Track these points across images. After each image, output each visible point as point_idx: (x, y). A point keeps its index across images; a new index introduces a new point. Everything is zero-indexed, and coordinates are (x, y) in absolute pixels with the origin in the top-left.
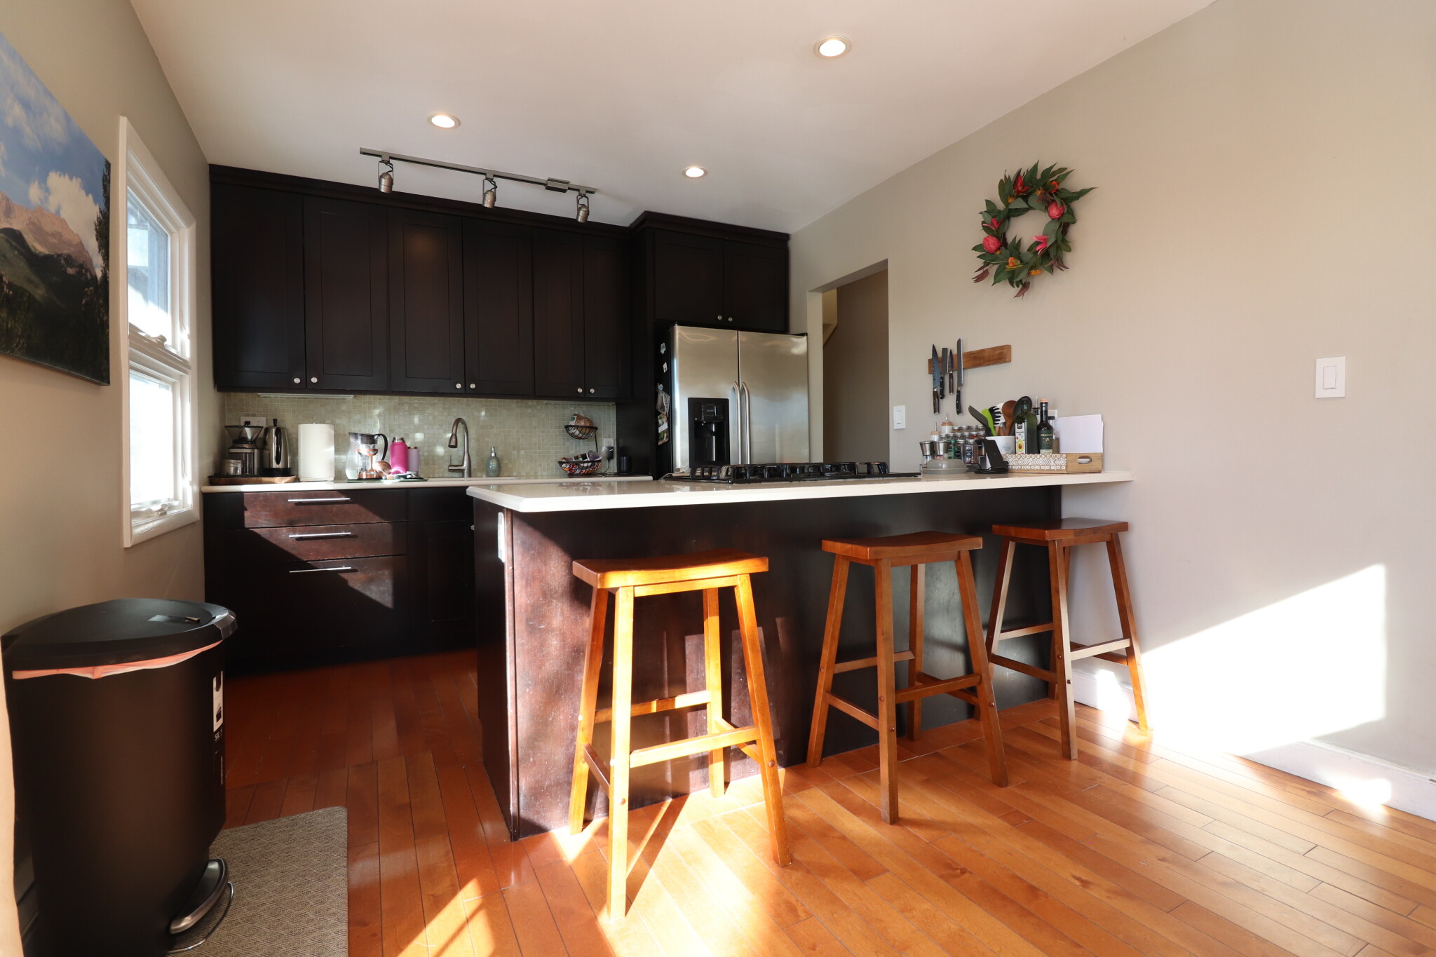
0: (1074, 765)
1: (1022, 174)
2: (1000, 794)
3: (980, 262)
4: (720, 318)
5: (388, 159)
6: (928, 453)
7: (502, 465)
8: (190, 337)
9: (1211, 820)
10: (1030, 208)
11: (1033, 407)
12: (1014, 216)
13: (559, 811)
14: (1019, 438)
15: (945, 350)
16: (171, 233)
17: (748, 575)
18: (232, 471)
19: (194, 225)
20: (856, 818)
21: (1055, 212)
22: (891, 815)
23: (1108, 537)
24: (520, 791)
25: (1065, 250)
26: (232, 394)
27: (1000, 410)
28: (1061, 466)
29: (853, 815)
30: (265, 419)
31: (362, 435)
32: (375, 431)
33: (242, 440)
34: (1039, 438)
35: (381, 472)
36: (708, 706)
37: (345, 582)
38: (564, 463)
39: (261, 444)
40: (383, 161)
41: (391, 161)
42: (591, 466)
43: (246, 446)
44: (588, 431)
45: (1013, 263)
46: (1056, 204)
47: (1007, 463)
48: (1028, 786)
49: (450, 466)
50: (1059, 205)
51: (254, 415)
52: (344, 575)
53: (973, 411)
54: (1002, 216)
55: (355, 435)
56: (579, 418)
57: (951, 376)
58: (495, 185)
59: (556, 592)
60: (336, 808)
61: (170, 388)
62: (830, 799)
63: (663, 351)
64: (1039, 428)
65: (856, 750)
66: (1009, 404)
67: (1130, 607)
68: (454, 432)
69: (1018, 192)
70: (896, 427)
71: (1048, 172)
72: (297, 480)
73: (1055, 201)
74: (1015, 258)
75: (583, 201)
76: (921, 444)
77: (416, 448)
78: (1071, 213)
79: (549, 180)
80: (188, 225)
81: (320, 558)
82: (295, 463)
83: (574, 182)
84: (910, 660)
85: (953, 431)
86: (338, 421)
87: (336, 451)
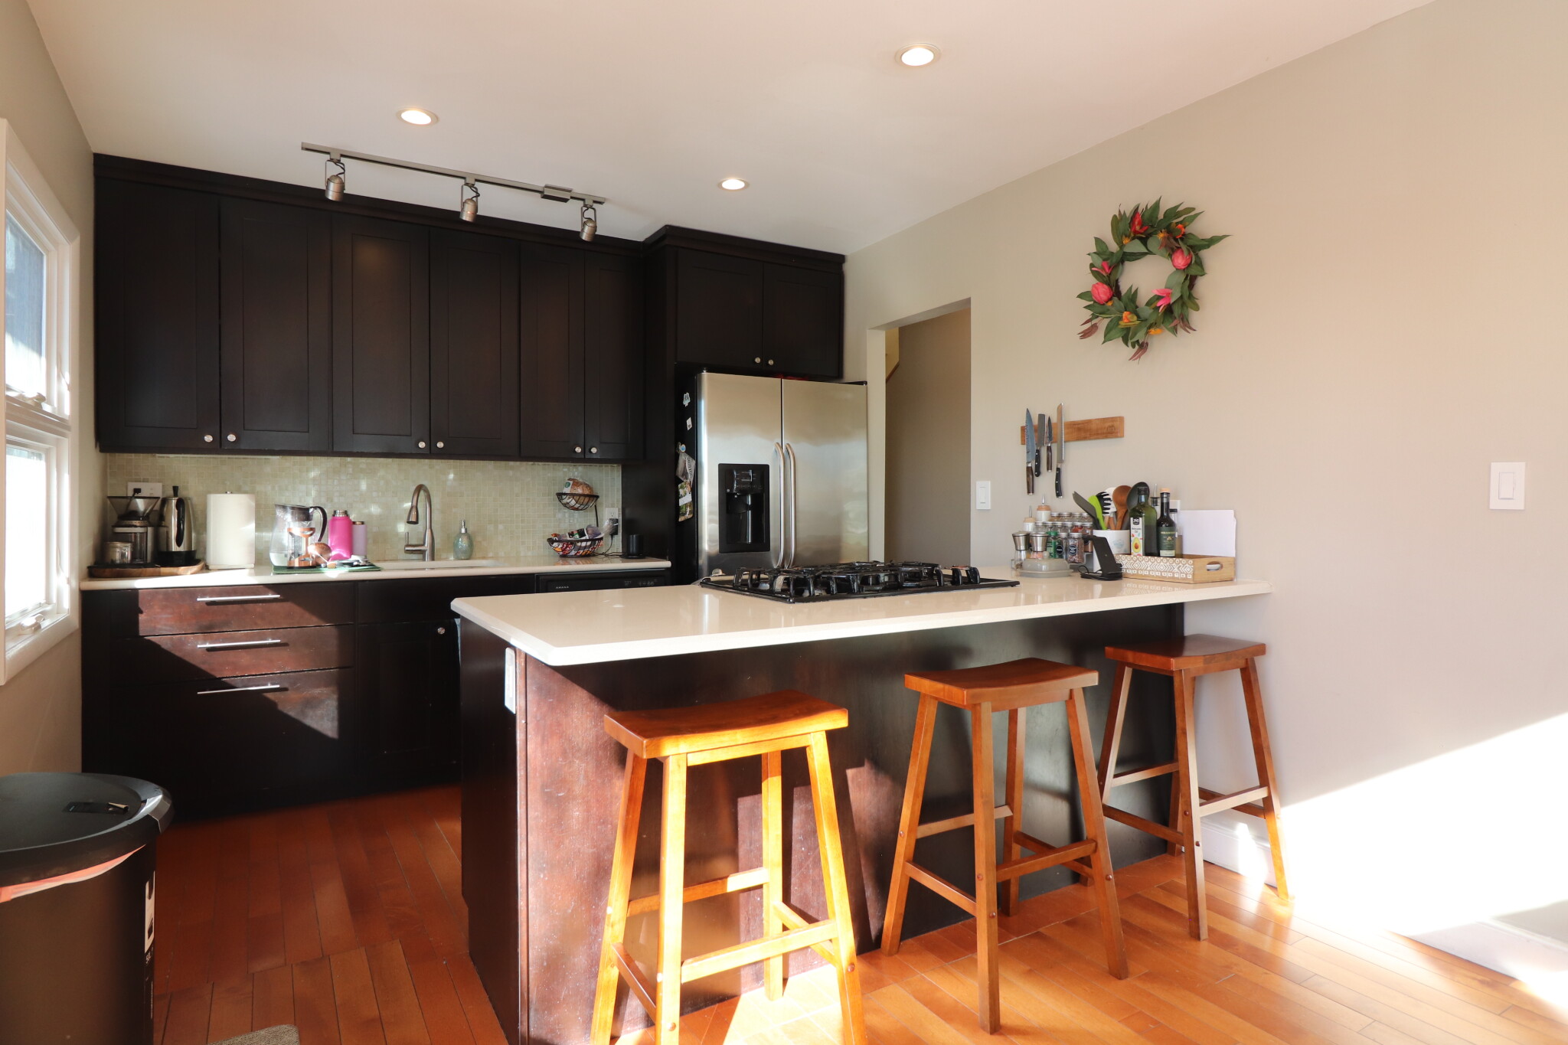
0: (1204, 947)
1: (1140, 211)
2: (1117, 989)
3: (1088, 314)
4: (758, 360)
5: (338, 157)
6: (1022, 547)
7: (474, 543)
8: (70, 388)
9: (1370, 1021)
10: (1150, 253)
11: (1151, 495)
12: (1128, 260)
13: (578, 1028)
14: (1136, 535)
15: (1042, 417)
16: (48, 251)
17: (824, 734)
18: (117, 557)
19: (78, 240)
20: (947, 1026)
21: (1180, 261)
22: (991, 1023)
23: (1242, 663)
24: (530, 1004)
25: (1192, 308)
26: (117, 454)
27: (1110, 497)
28: (1186, 575)
29: (943, 1022)
30: (160, 485)
31: (293, 508)
32: (309, 502)
33: (131, 515)
34: (1158, 537)
35: (317, 557)
36: (764, 886)
37: (273, 705)
38: (556, 541)
39: (156, 519)
40: (331, 160)
41: (343, 160)
42: (590, 546)
43: (136, 523)
44: (587, 499)
45: (1128, 318)
46: (1182, 251)
47: (1121, 565)
48: (1151, 977)
49: (408, 546)
50: (1186, 253)
51: (145, 481)
52: (269, 695)
53: (1077, 498)
54: (1114, 260)
55: (284, 507)
56: (576, 483)
57: (1049, 449)
58: (477, 193)
59: (579, 750)
60: (284, 1028)
61: (44, 456)
62: (913, 999)
63: (686, 402)
64: (1159, 524)
65: (940, 930)
66: (1122, 489)
67: (1268, 748)
68: (414, 504)
69: (1136, 232)
70: (979, 507)
71: (1173, 213)
72: (206, 568)
73: (1181, 248)
74: (1131, 313)
75: (589, 214)
76: (1014, 536)
77: (363, 523)
78: (1200, 263)
79: (546, 187)
80: (70, 239)
81: (238, 673)
82: (202, 544)
83: (578, 190)
84: (1006, 818)
85: (1052, 518)
86: (258, 488)
87: (256, 527)
